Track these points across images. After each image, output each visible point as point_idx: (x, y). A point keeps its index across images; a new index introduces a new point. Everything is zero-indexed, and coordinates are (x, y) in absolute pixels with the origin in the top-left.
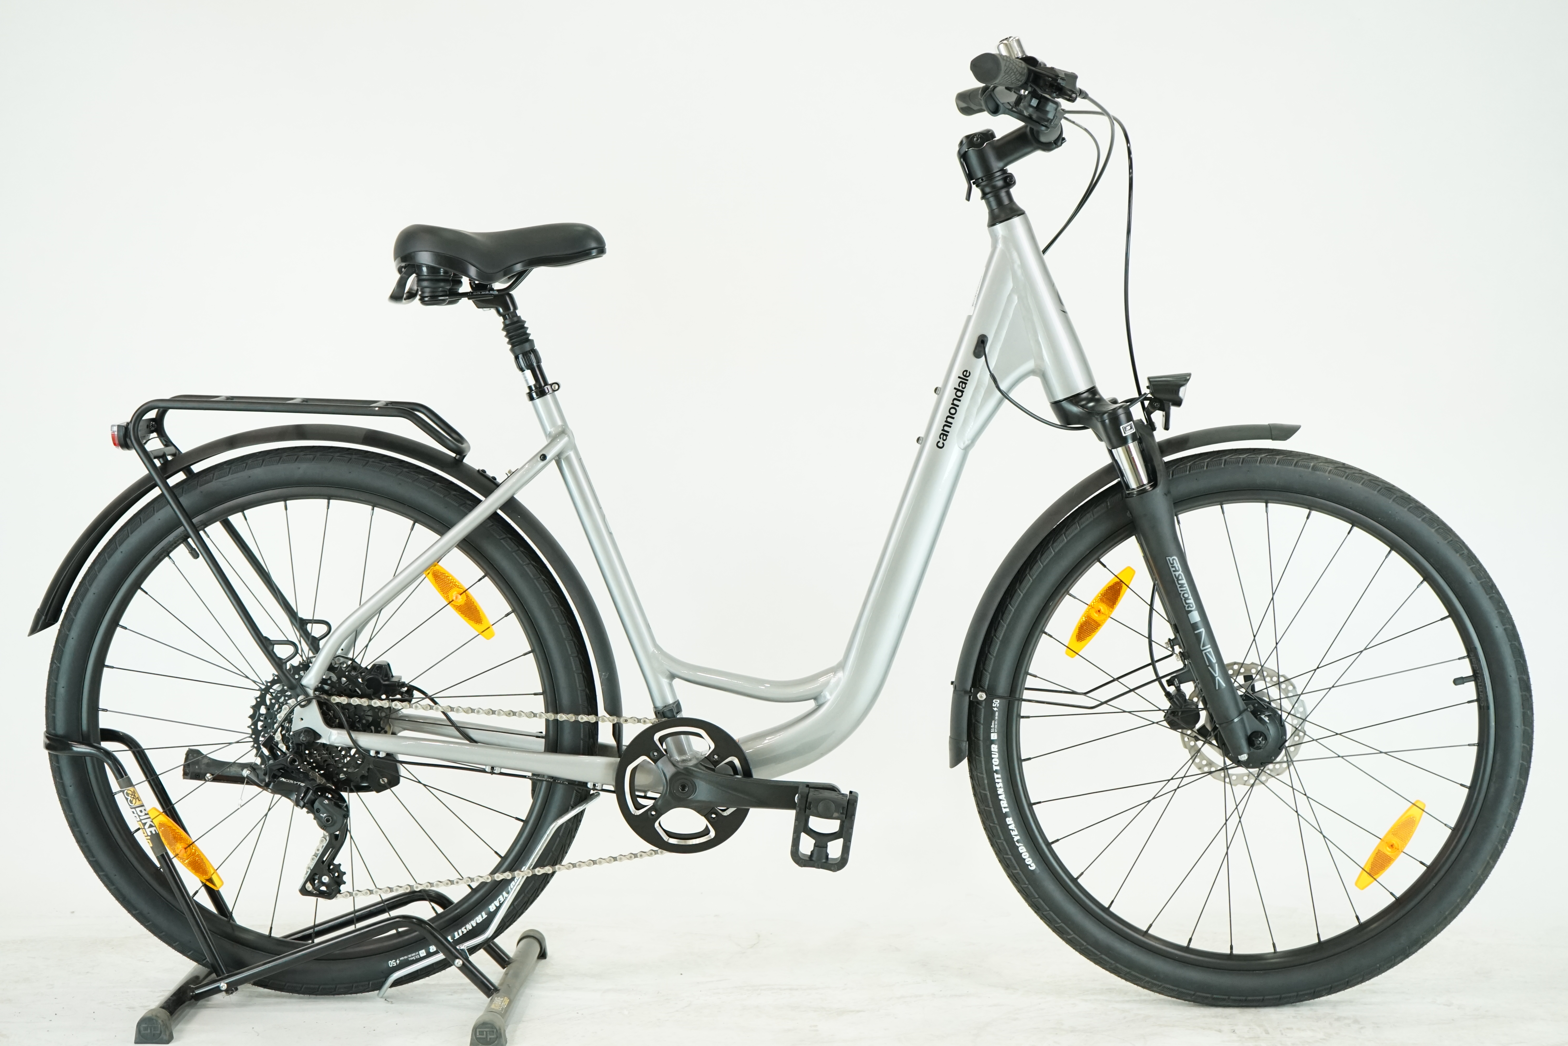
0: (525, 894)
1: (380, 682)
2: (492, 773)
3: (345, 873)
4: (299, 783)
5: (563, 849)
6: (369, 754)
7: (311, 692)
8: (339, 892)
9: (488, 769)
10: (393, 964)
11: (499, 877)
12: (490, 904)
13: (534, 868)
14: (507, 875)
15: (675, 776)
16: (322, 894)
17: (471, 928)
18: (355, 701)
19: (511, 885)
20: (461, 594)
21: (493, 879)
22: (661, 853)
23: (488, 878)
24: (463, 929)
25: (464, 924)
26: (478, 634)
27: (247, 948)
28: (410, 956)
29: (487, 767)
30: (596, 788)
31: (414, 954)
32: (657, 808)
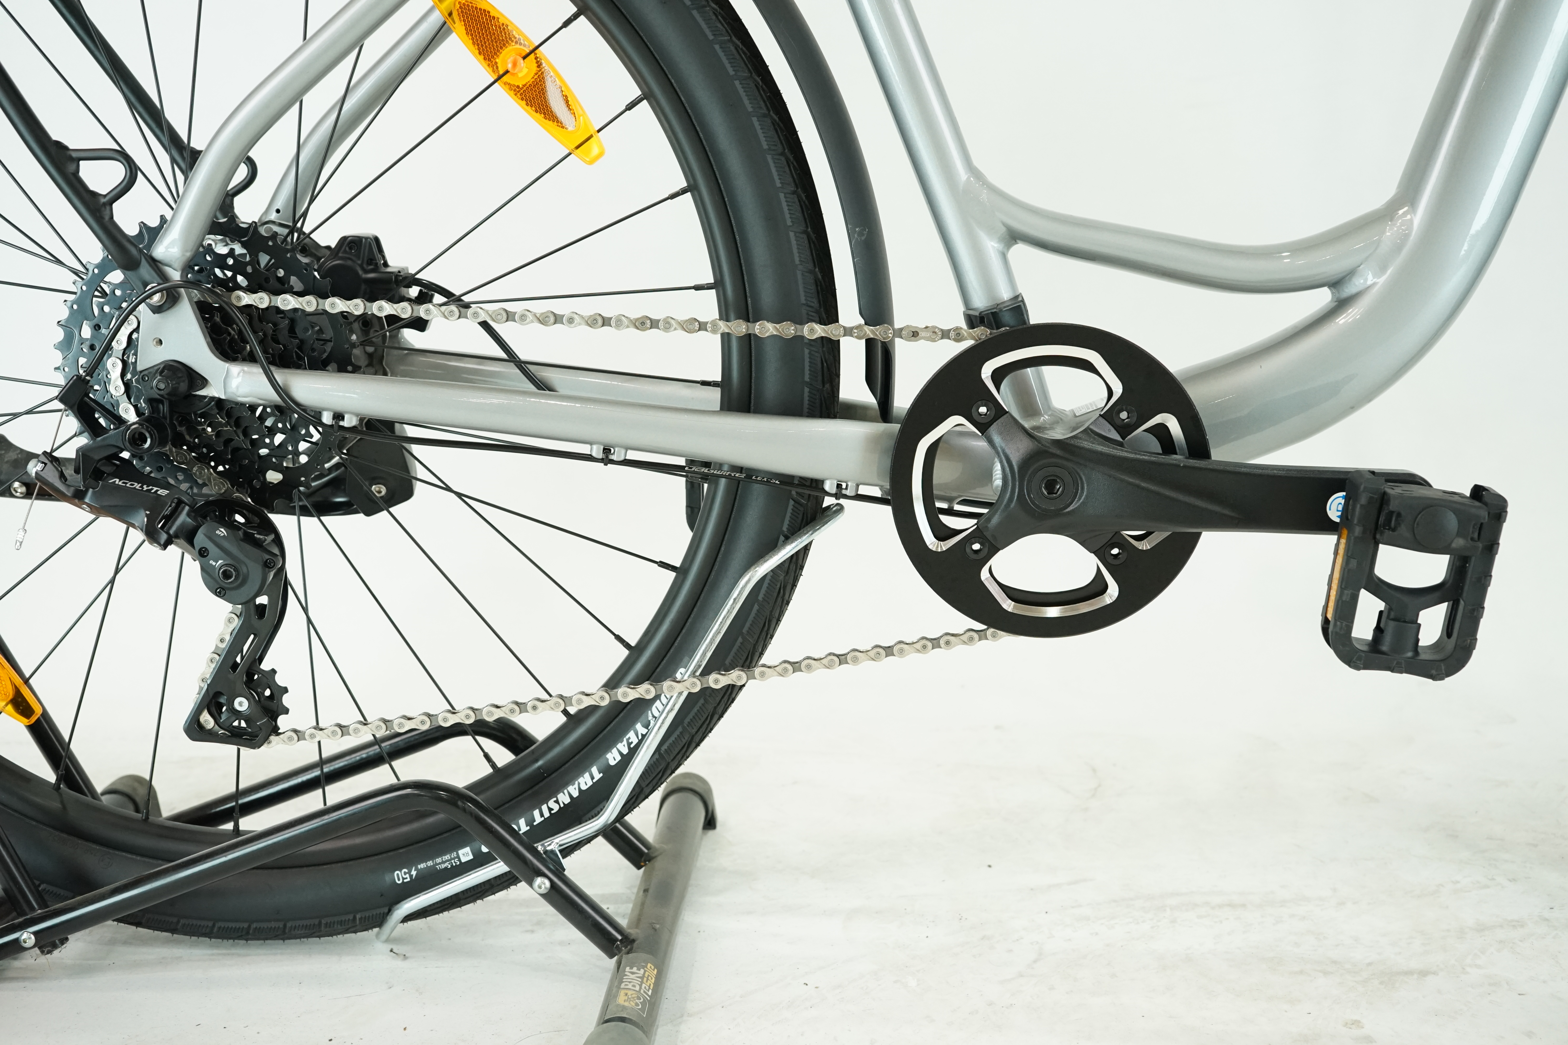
0: (684, 728)
1: (357, 273)
2: (606, 460)
3: (285, 690)
4: (155, 489)
5: (766, 629)
6: (321, 420)
7: (176, 276)
8: (275, 731)
9: (597, 452)
10: (404, 879)
11: (626, 694)
12: (608, 749)
13: (706, 672)
14: (645, 690)
15: (1027, 463)
16: (236, 737)
17: (567, 800)
18: (287, 302)
19: (654, 709)
20: (524, 58)
21: (614, 699)
22: (994, 636)
23: (602, 698)
24: (551, 803)
25: (553, 792)
26: (567, 152)
27: (94, 846)
28: (439, 860)
29: (595, 447)
30: (844, 492)
31: (447, 857)
32: (988, 534)
